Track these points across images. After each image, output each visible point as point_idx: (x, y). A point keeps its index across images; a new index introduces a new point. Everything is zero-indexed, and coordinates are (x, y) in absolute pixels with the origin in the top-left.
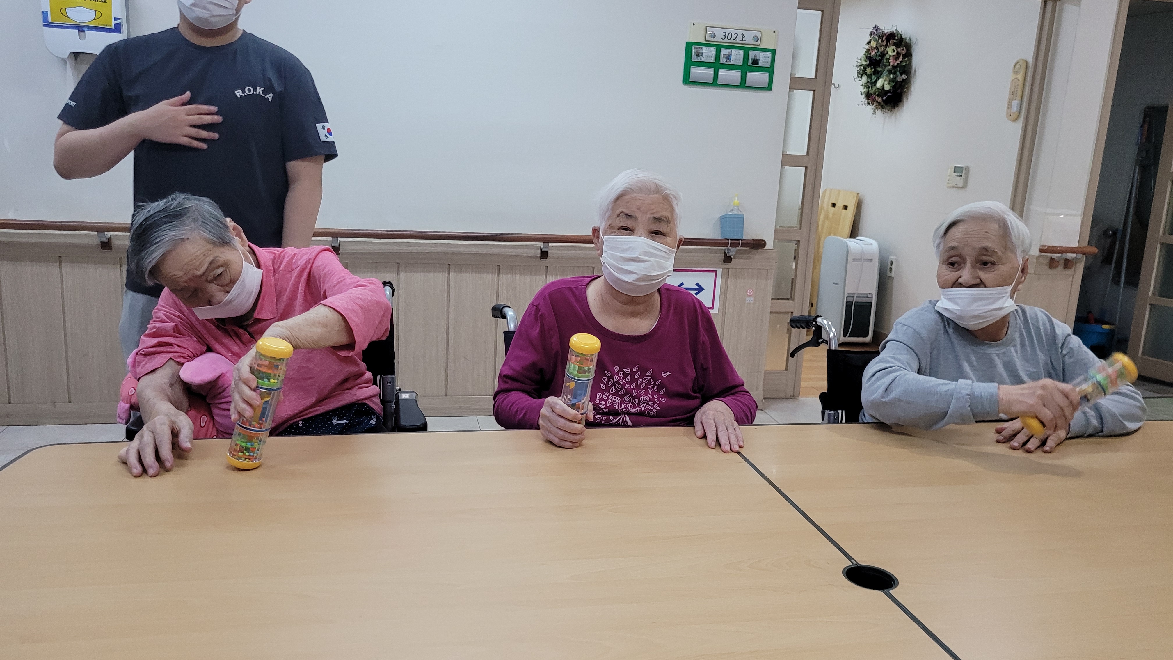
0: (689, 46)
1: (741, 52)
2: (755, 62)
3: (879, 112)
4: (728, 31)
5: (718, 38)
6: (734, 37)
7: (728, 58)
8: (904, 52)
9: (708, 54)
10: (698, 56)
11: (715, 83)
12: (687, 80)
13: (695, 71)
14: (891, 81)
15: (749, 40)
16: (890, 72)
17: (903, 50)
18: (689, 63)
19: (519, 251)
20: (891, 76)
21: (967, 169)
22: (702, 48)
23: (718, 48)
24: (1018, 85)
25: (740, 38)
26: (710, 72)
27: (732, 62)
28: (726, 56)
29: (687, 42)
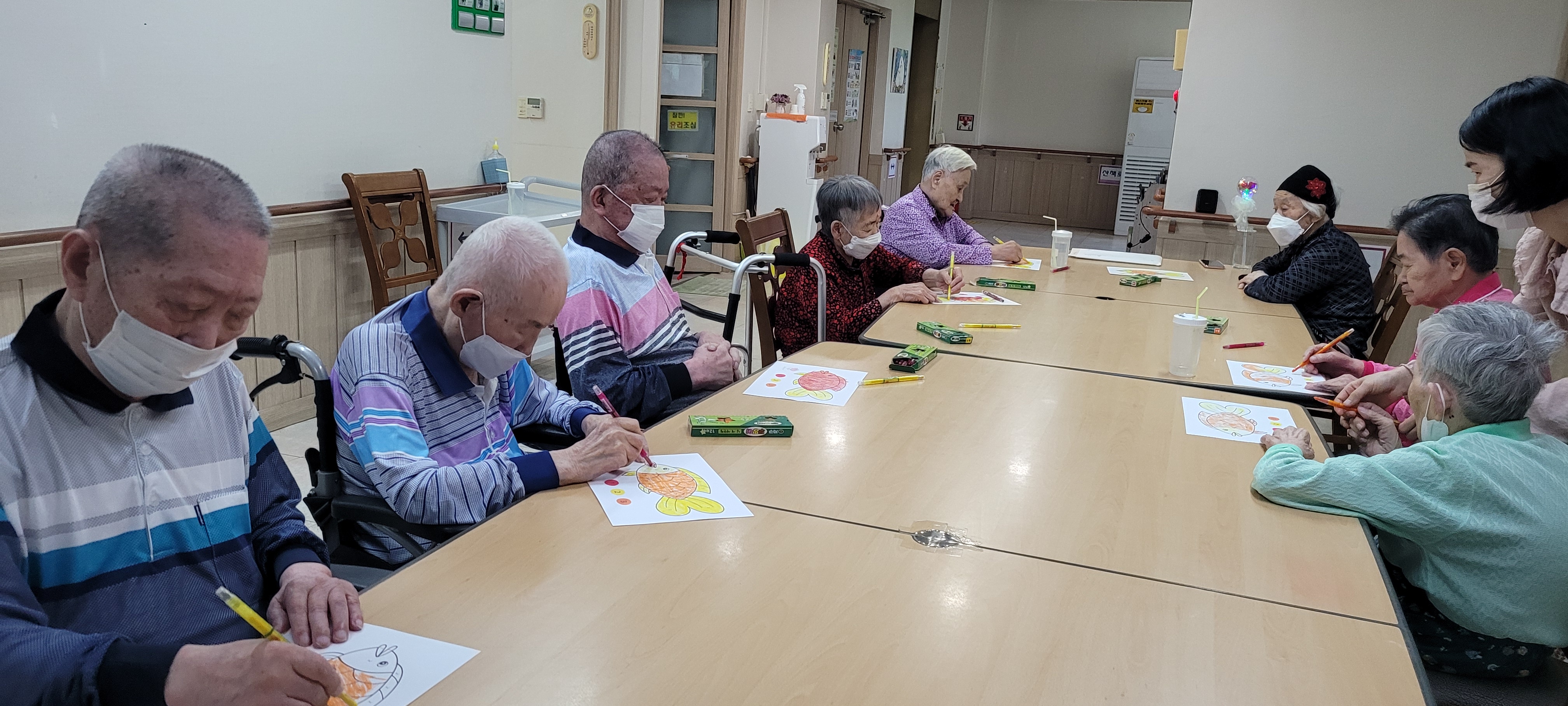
2: (496, 8)
7: (481, 4)
11: (474, 29)
12: (456, 25)
13: (460, 15)
18: (457, 8)
21: (544, 101)
26: (470, 17)
27: (483, 8)
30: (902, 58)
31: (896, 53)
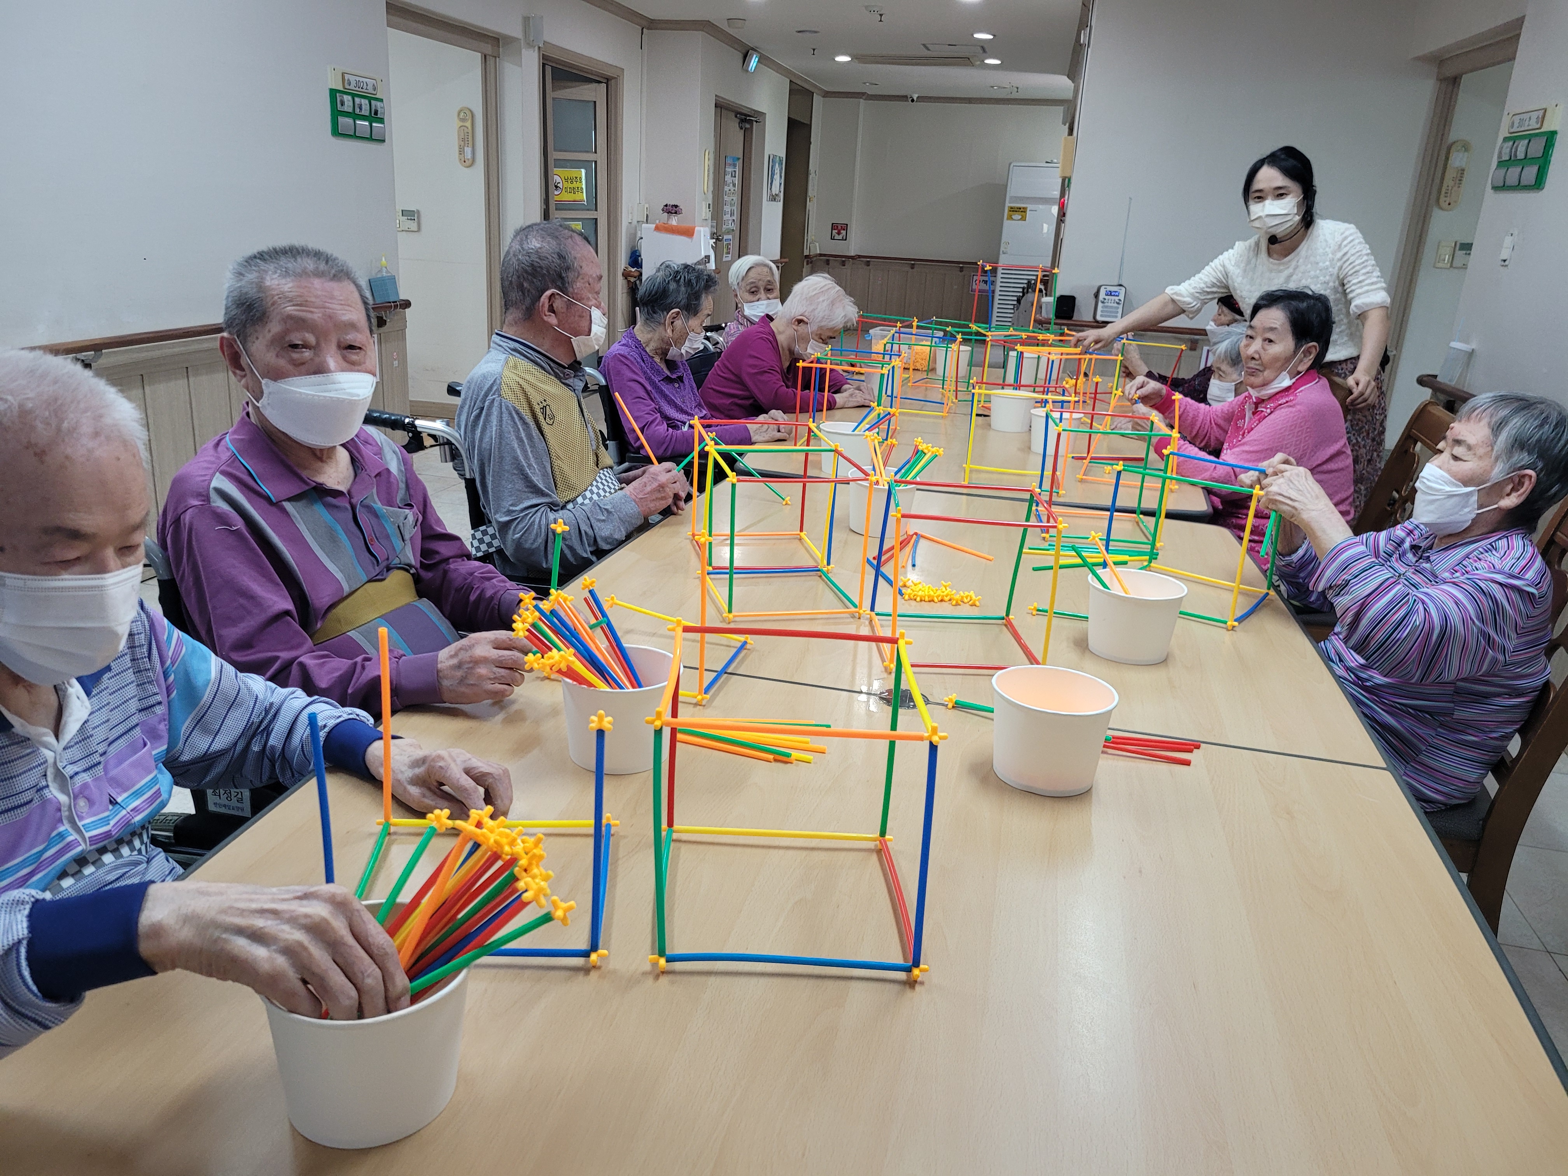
0: (333, 93)
1: (367, 102)
2: (376, 113)
4: (358, 79)
5: (352, 86)
6: (360, 85)
7: (361, 109)
9: (348, 102)
10: (340, 104)
11: (354, 136)
12: (336, 132)
13: (340, 121)
15: (371, 90)
18: (336, 113)
21: (418, 212)
22: (342, 96)
23: (354, 96)
24: (468, 132)
25: (365, 87)
26: (350, 123)
27: (363, 113)
28: (359, 106)
29: (331, 90)
30: (777, 165)
31: (772, 159)
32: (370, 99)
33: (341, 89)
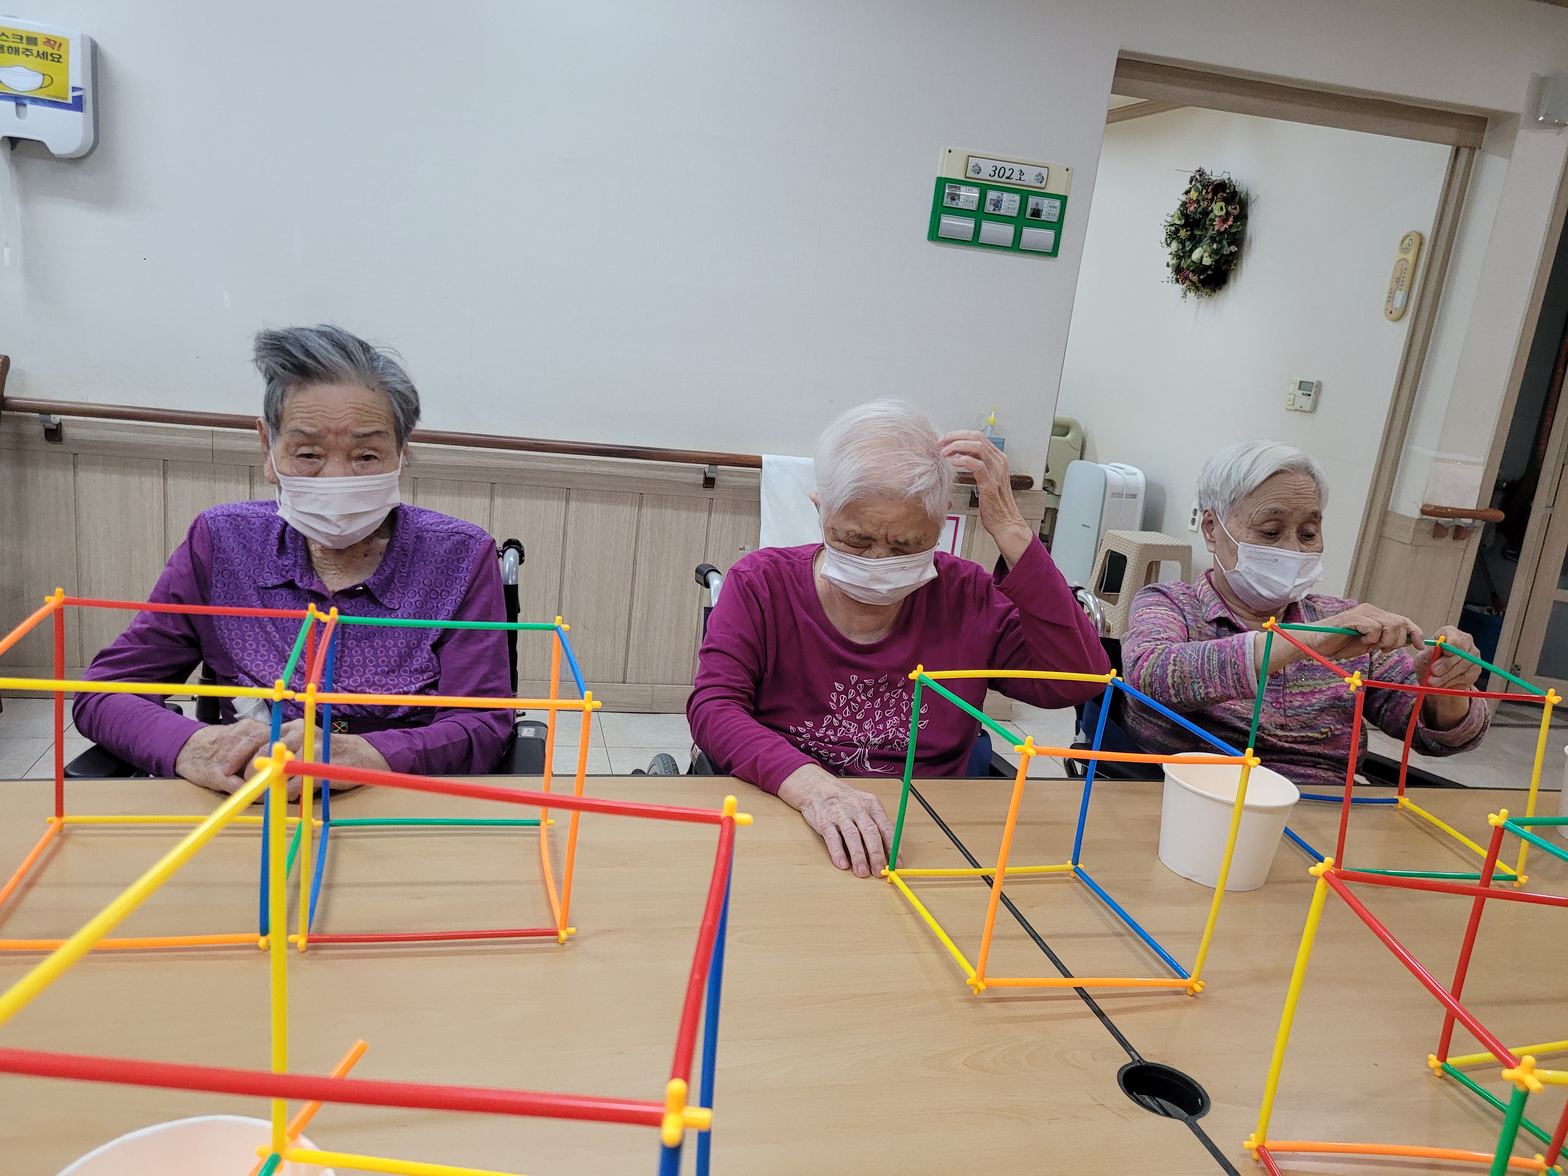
0: (941, 183)
1: (1017, 198)
2: (1036, 213)
3: (1191, 295)
4: (999, 165)
5: (985, 174)
6: (1008, 174)
7: (997, 204)
8: (1236, 212)
9: (969, 196)
10: (953, 199)
11: (975, 241)
12: (935, 235)
13: (948, 222)
14: (1214, 252)
15: (1030, 179)
16: (1213, 239)
17: (1235, 209)
18: (939, 209)
19: (673, 474)
20: (1215, 246)
21: (1319, 385)
22: (959, 187)
23: (984, 189)
24: (1406, 269)
25: (1016, 175)
26: (968, 224)
28: (994, 202)
29: (938, 178)
32: (1024, 195)
33: (962, 178)
